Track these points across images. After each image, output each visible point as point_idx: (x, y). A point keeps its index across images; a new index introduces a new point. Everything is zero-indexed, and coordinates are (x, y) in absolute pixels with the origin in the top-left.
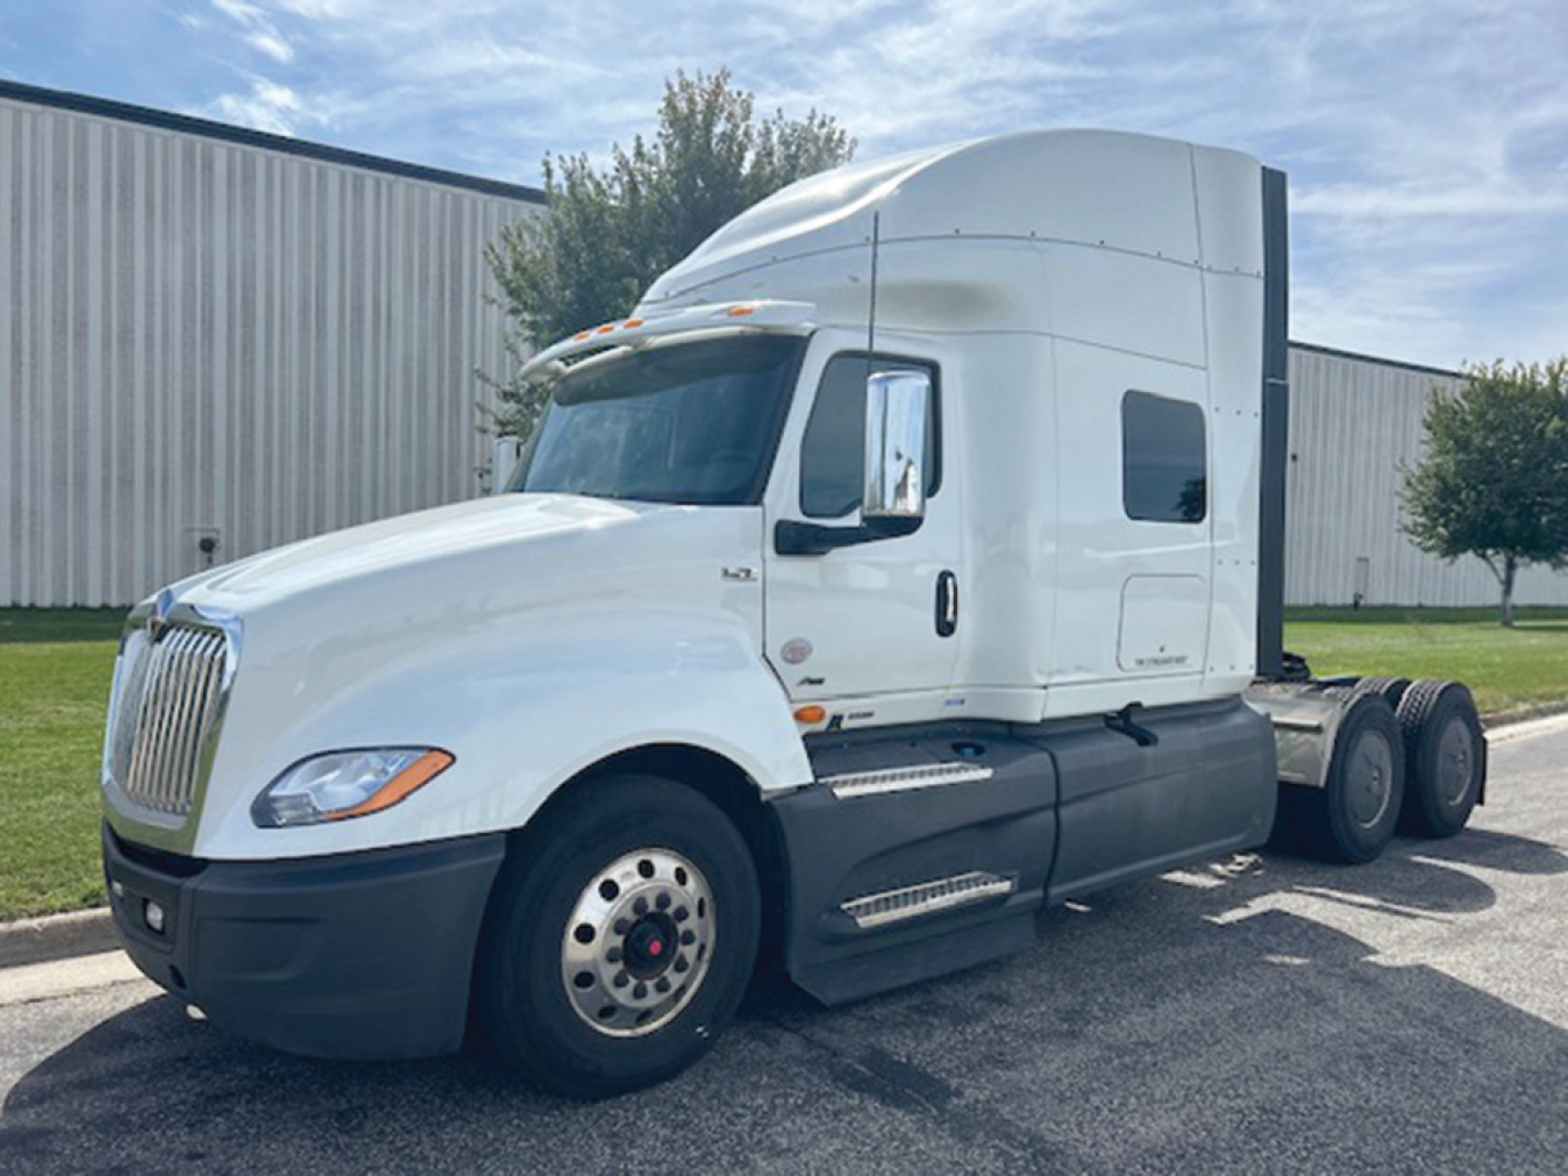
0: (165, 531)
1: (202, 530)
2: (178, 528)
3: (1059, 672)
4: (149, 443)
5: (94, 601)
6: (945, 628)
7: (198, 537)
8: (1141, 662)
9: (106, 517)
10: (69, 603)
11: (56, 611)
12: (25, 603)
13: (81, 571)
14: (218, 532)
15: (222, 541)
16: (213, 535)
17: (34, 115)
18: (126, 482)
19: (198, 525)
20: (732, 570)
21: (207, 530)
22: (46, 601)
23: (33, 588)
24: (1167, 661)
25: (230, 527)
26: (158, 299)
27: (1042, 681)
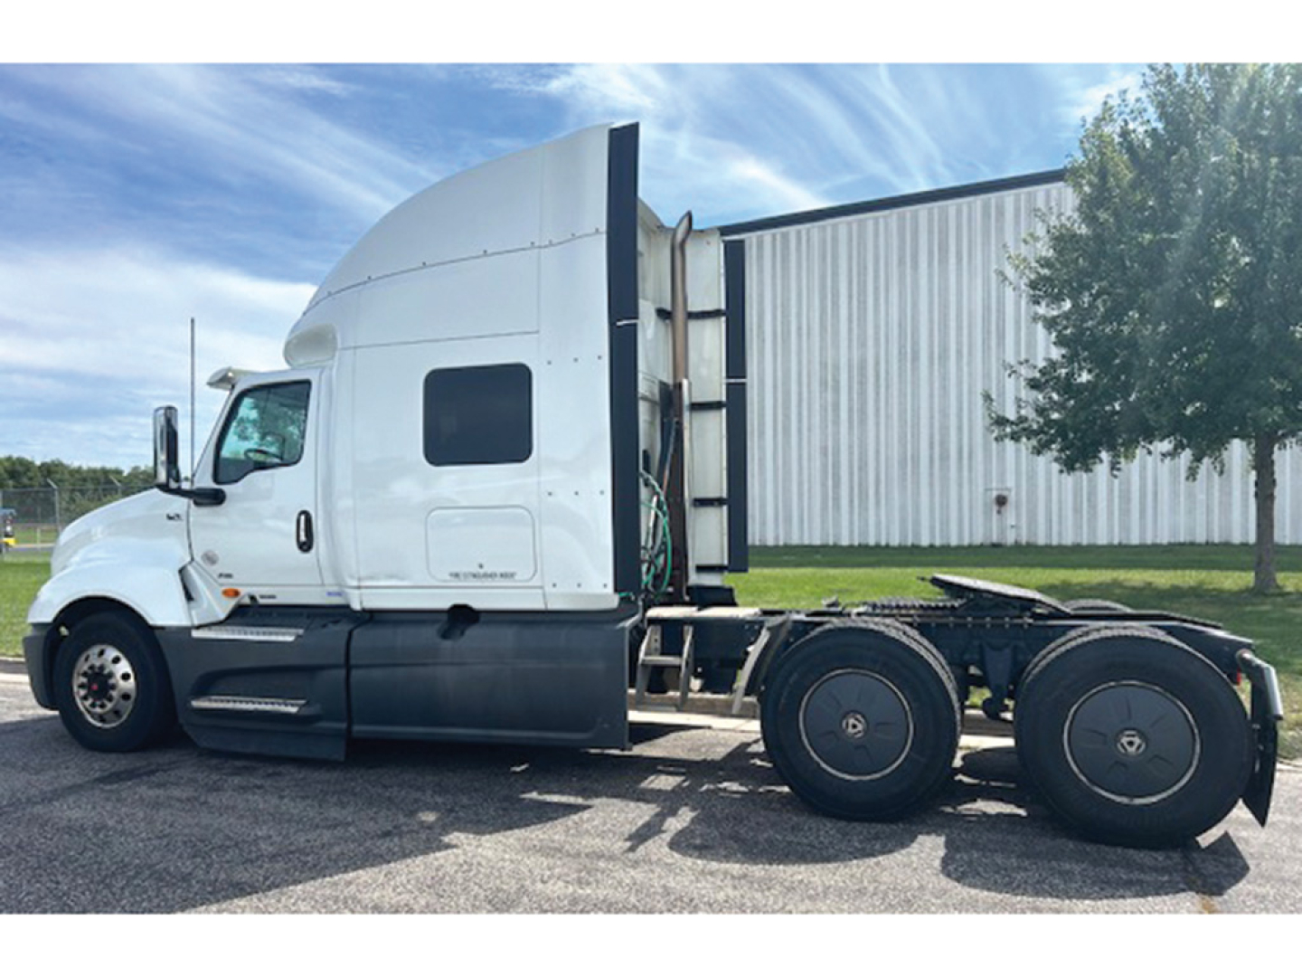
0: (971, 492)
1: (997, 489)
2: (981, 489)
3: (371, 578)
4: (960, 429)
5: (925, 542)
6: (305, 546)
7: (995, 494)
8: (457, 575)
9: (931, 485)
10: (909, 543)
11: (901, 549)
12: (883, 543)
13: (917, 523)
14: (1009, 490)
15: (1012, 497)
16: (1005, 493)
17: (885, 217)
18: (945, 457)
19: (994, 485)
20: (172, 515)
21: (1002, 489)
22: (895, 542)
23: (888, 534)
24: (486, 575)
25: (1018, 486)
26: (965, 324)
27: (355, 583)
